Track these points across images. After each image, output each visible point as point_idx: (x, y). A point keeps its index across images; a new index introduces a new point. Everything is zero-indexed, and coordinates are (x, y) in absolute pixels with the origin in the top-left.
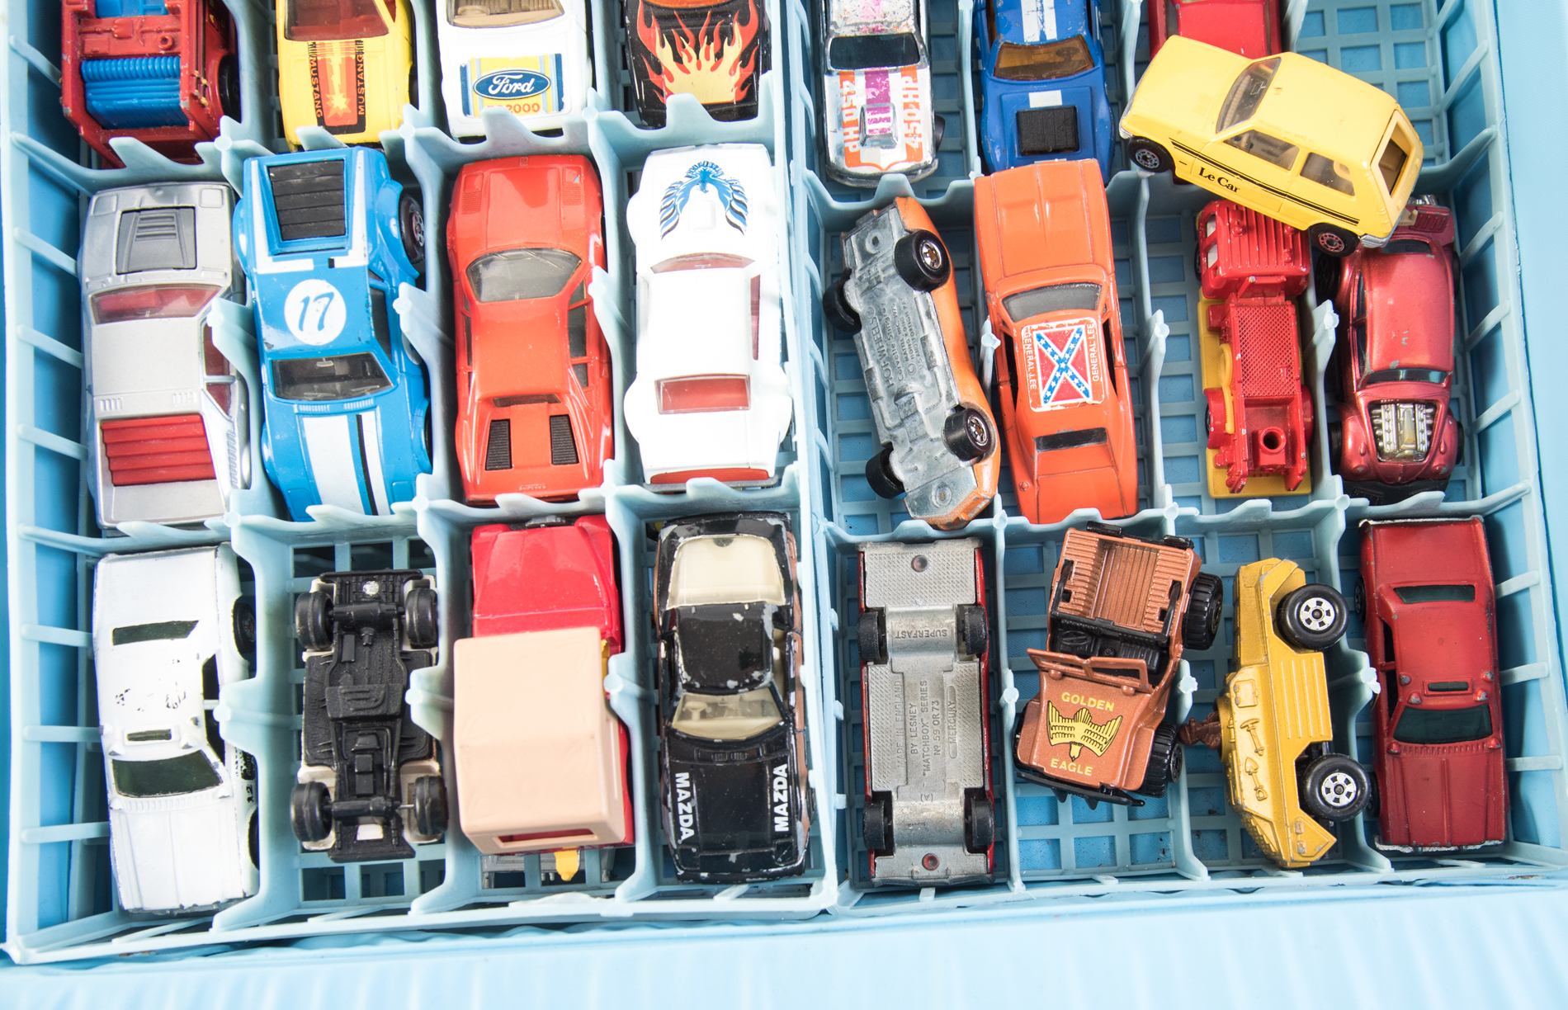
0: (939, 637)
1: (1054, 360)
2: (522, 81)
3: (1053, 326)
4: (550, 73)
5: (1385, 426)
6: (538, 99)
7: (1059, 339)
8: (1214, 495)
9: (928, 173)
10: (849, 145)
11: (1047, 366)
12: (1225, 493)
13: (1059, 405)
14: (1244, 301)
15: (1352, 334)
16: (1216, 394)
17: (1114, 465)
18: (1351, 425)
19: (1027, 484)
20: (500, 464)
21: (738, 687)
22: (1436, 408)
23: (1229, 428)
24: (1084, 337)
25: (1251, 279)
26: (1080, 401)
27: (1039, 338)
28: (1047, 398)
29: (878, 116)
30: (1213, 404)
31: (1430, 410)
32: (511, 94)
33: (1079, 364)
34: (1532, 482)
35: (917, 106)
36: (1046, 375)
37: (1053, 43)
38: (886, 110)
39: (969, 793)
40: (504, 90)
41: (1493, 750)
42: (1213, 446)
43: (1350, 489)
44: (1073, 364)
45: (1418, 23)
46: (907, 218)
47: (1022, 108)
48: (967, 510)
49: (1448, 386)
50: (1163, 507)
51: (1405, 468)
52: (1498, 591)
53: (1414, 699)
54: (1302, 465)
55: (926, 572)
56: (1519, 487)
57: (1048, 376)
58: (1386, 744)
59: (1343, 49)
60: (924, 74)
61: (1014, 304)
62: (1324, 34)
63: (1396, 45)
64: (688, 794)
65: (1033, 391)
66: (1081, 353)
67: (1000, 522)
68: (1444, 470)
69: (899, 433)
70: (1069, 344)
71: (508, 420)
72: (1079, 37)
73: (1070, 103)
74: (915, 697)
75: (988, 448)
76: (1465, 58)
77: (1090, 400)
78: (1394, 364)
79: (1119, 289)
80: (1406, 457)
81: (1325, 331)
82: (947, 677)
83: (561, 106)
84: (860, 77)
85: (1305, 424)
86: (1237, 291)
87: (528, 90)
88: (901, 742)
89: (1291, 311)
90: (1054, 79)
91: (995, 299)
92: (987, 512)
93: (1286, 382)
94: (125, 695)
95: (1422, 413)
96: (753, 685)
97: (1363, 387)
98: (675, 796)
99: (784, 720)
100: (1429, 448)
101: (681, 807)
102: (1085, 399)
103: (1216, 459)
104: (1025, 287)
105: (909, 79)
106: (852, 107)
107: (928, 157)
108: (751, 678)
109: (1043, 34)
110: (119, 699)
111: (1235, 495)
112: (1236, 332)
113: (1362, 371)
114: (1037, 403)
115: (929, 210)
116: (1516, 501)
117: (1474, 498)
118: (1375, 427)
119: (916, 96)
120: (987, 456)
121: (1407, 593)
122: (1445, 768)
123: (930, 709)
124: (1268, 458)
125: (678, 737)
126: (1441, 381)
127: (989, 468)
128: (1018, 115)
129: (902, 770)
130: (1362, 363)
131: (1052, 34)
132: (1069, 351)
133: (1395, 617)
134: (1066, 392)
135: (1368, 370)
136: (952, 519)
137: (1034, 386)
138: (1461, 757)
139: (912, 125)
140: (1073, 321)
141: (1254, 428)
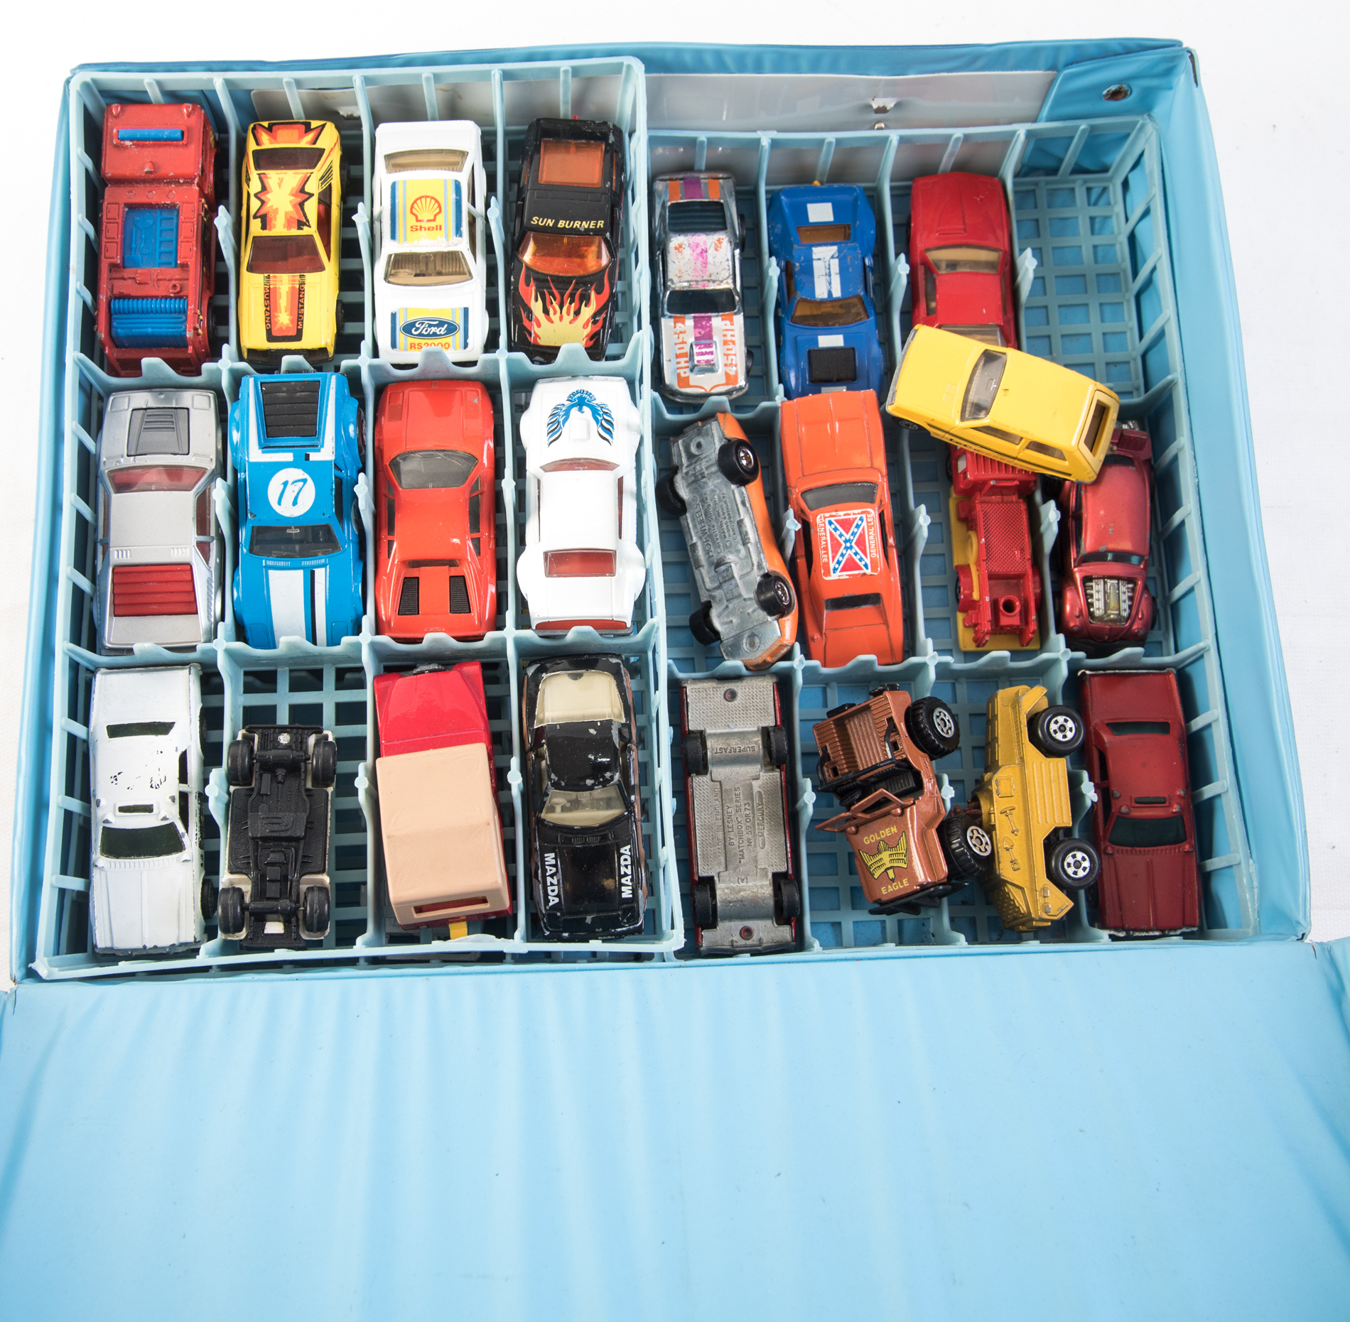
0: (749, 752)
1: (841, 540)
2: (437, 326)
3: (841, 515)
4: (459, 321)
5: (1096, 596)
6: (449, 339)
7: (846, 524)
8: (963, 648)
9: (740, 393)
10: (681, 371)
11: (836, 545)
12: (971, 647)
13: (845, 575)
14: (987, 498)
15: (1072, 524)
16: (965, 569)
17: (886, 623)
18: (1069, 595)
19: (817, 636)
20: (410, 610)
21: (594, 785)
22: (1135, 584)
23: (976, 596)
24: (865, 523)
25: (992, 483)
26: (861, 572)
27: (830, 523)
28: (835, 570)
29: (704, 350)
30: (962, 578)
31: (1131, 586)
32: (429, 335)
33: (861, 543)
34: (1209, 641)
35: (734, 343)
36: (835, 552)
37: (837, 300)
38: (709, 346)
39: (776, 876)
40: (424, 332)
41: (1188, 852)
42: (962, 610)
43: (1071, 645)
44: (856, 544)
45: (1118, 288)
46: (726, 429)
47: (812, 348)
48: (772, 655)
49: (1145, 568)
50: (925, 655)
51: (1111, 629)
52: (1188, 728)
53: (1124, 809)
54: (1033, 626)
55: (736, 702)
56: (1201, 645)
57: (837, 553)
58: (1103, 847)
59: (1060, 306)
60: (739, 319)
61: (809, 497)
62: (1045, 294)
63: (1101, 305)
64: (554, 870)
65: (824, 563)
66: (862, 535)
67: (799, 662)
68: (1142, 632)
69: (718, 593)
70: (853, 529)
71: (418, 578)
72: (858, 297)
73: (850, 345)
74: (731, 800)
75: (790, 606)
76: (1155, 318)
77: (869, 572)
78: (1102, 549)
79: (890, 488)
80: (1112, 621)
81: (1050, 524)
82: (756, 784)
83: (466, 346)
84: (689, 322)
85: (1035, 594)
86: (981, 491)
87: (442, 333)
88: (721, 835)
89: (1023, 507)
90: (837, 326)
91: (795, 493)
92: (788, 656)
93: (1019, 560)
94: (118, 777)
95: (1124, 588)
96: (605, 783)
97: (1078, 565)
98: (544, 871)
99: (627, 810)
100: (1130, 614)
101: (549, 879)
102: (865, 570)
103: (964, 620)
104: (819, 484)
105: (728, 322)
106: (683, 342)
107: (742, 382)
108: (604, 777)
109: (830, 293)
110: (113, 779)
111: (981, 649)
112: (981, 523)
113: (1078, 552)
114: (828, 573)
115: (742, 423)
116: (1199, 656)
117: (1169, 654)
118: (1088, 596)
119: (732, 336)
120: (788, 613)
121: (1117, 727)
122: (1149, 867)
123: (743, 808)
124: (1008, 620)
125: (546, 826)
126: (1140, 563)
127: (790, 623)
128: (809, 352)
129: (722, 859)
130: (1078, 546)
131: (837, 293)
132: (854, 534)
133: (1108, 745)
134: (851, 565)
135: (1083, 551)
136: (760, 661)
137: (826, 560)
138: (1162, 857)
139: (730, 357)
140: (856, 511)
141: (995, 596)
